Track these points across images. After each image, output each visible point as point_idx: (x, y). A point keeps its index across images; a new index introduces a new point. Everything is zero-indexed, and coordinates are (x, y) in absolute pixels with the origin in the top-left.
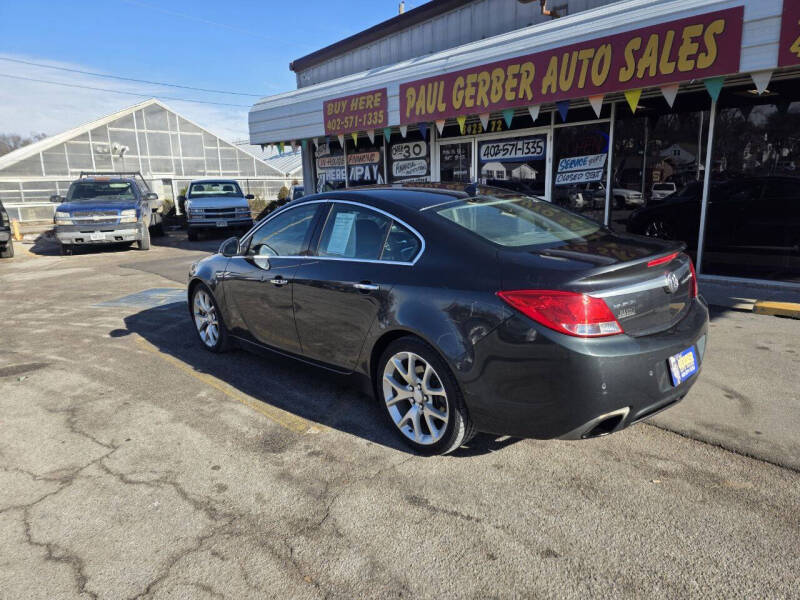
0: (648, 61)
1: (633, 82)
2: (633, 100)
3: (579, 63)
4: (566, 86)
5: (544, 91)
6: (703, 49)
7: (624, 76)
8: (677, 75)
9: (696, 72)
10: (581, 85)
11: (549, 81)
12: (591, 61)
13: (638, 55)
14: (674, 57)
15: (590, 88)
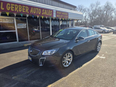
0: (45, 13)
1: (44, 15)
2: (43, 17)
3: (36, 10)
4: (35, 13)
5: (31, 12)
6: (50, 13)
7: (43, 14)
8: (48, 15)
9: (50, 16)
10: (37, 13)
11: (31, 11)
12: (38, 10)
13: (44, 12)
14: (48, 13)
15: (38, 14)
